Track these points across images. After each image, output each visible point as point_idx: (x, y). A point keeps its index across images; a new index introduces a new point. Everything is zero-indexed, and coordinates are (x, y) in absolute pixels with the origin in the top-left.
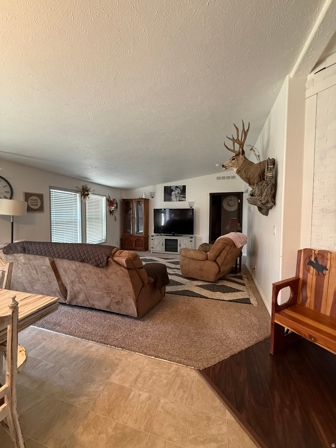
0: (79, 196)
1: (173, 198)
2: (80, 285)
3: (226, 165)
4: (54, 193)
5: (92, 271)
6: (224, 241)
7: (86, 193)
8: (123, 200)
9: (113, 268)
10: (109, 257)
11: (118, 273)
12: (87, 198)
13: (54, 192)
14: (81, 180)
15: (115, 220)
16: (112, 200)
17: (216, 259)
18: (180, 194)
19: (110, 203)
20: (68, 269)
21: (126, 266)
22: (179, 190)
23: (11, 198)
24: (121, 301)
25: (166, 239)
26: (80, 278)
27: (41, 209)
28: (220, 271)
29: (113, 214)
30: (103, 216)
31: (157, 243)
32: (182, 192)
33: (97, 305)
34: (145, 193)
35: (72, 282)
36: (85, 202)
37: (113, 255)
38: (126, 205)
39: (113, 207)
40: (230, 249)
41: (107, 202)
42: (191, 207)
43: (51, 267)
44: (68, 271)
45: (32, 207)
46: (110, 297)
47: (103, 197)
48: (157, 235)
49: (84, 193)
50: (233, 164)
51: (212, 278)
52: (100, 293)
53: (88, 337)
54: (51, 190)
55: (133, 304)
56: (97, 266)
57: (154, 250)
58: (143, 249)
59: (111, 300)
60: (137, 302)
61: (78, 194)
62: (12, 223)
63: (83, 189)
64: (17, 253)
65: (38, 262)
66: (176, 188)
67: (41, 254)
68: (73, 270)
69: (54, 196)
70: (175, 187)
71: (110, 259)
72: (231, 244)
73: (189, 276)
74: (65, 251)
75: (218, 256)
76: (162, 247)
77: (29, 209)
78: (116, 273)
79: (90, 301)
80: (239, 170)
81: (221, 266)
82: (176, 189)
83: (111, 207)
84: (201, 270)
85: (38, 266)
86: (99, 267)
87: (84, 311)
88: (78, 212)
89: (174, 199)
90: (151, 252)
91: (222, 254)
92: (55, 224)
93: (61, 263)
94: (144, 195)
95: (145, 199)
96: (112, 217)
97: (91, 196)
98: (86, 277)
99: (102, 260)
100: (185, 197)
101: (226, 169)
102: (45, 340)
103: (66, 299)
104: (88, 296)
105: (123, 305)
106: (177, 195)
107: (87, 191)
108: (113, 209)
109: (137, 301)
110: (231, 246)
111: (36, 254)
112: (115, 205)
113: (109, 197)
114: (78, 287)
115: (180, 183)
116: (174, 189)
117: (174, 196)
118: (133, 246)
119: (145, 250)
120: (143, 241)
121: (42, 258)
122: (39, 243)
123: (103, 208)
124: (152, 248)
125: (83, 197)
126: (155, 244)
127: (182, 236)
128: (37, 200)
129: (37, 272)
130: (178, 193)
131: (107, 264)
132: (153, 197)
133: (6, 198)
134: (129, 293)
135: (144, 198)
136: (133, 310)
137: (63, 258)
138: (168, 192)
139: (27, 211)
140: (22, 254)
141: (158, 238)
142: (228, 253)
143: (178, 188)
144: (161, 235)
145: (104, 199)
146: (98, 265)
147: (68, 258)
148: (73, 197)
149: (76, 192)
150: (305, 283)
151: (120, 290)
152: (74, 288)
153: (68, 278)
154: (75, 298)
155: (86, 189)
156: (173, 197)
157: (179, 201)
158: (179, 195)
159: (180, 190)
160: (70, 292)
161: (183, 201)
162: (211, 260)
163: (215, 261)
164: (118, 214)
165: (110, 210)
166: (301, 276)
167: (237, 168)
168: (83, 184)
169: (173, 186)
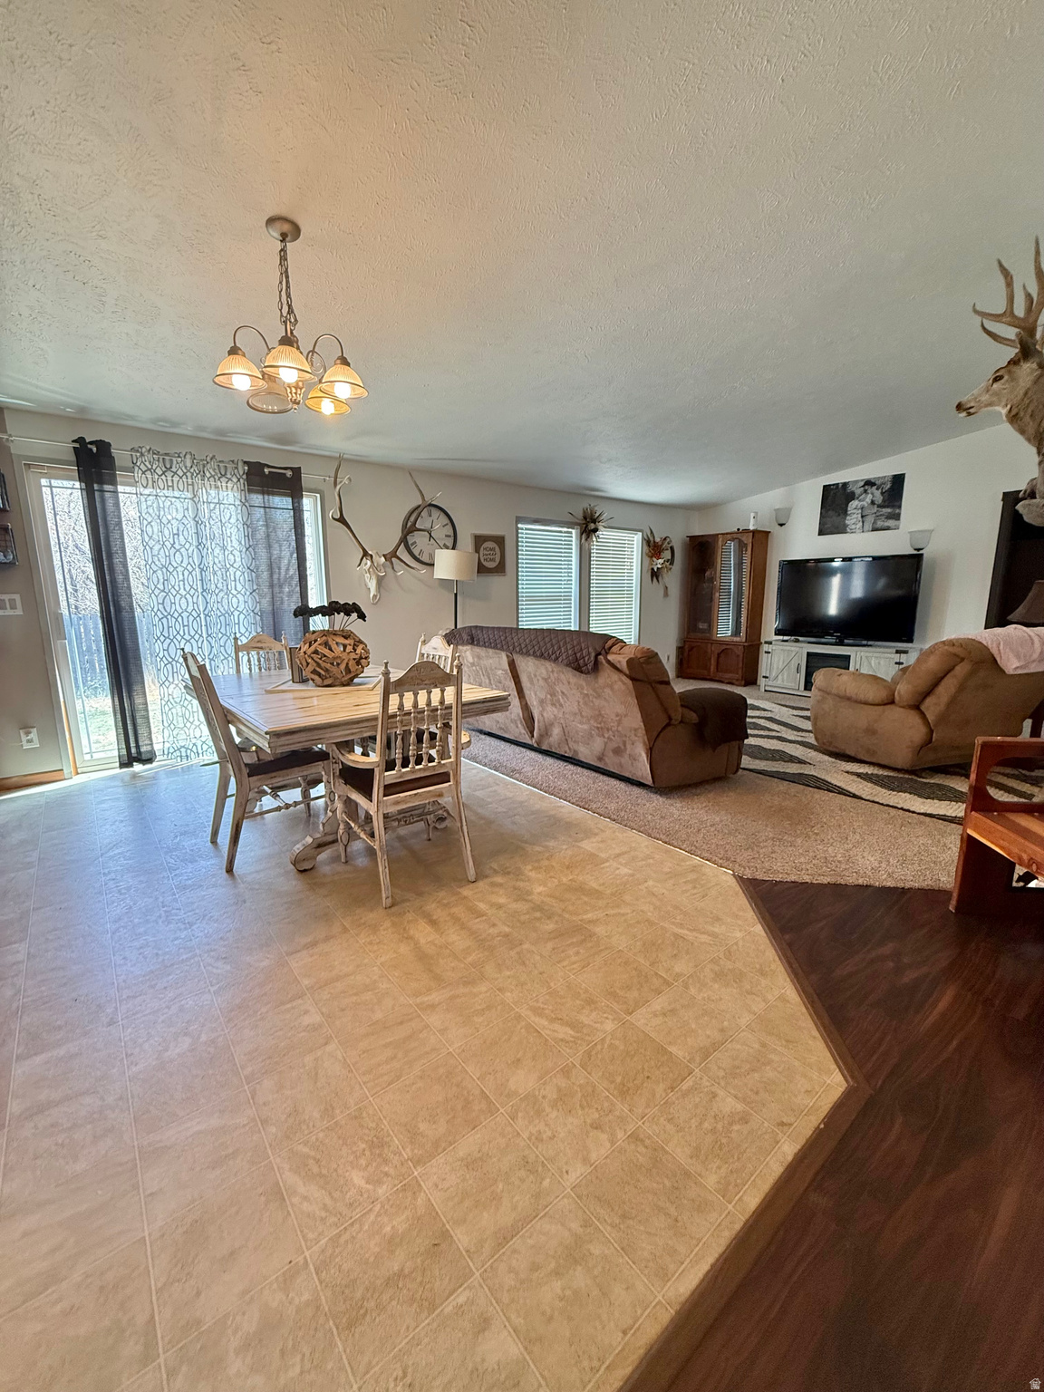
0: (576, 535)
1: (853, 521)
2: (554, 709)
3: (970, 401)
4: (524, 532)
5: (571, 680)
6: (951, 649)
7: (592, 526)
8: (692, 538)
9: (607, 676)
10: (600, 654)
11: (616, 687)
12: (594, 539)
13: (526, 529)
14: (580, 494)
15: (666, 594)
16: (658, 540)
17: (921, 701)
18: (879, 506)
19: (654, 548)
20: (535, 676)
21: (628, 672)
22: (878, 493)
23: (453, 548)
24: (623, 747)
25: (809, 654)
26: (553, 694)
27: (500, 569)
28: (931, 742)
29: (660, 579)
30: (634, 585)
31: (781, 663)
32: (886, 498)
33: (585, 754)
34: (756, 513)
35: (542, 702)
36: (590, 550)
37: (607, 652)
38: (701, 552)
39: (661, 561)
40: (971, 674)
41: (646, 548)
42: (918, 550)
43: (509, 671)
44: (535, 681)
45: (485, 563)
46: (604, 737)
47: (636, 534)
48: (784, 641)
49: (588, 526)
50: (996, 394)
51: (903, 757)
52: (585, 727)
53: (560, 795)
54: (519, 526)
55: (644, 756)
56: (579, 669)
57: (770, 683)
58: (737, 680)
59: (606, 744)
60: (650, 751)
61: (573, 531)
62: (456, 595)
63: (585, 518)
64: (463, 644)
65: (491, 661)
66: (866, 487)
67: (495, 647)
68: (543, 678)
69: (526, 538)
70: (862, 483)
71: (601, 657)
72: (978, 659)
73: (836, 747)
74: (531, 641)
75: (929, 693)
76: (796, 678)
77: (482, 569)
78: (611, 687)
79: (571, 744)
80: (1014, 412)
81: (935, 726)
82: (865, 491)
83: (654, 559)
84: (871, 731)
85: (491, 669)
86: (582, 672)
87: (561, 764)
88: (573, 575)
89: (853, 527)
90: (759, 689)
91: (941, 689)
92: (526, 601)
93: (523, 664)
94: (752, 520)
95: (754, 532)
96: (657, 588)
97: (604, 533)
98: (563, 693)
99: (586, 659)
100: (899, 515)
101: (969, 414)
102: (498, 784)
103: (533, 736)
104: (566, 733)
105: (626, 757)
106: (867, 512)
107: (594, 521)
108: (660, 566)
109: (651, 749)
110: (978, 665)
111: (488, 647)
112: (667, 555)
113: (652, 532)
114: (550, 712)
115: (881, 469)
116: (858, 491)
117: (855, 516)
118: (712, 670)
119: (743, 682)
120: (738, 656)
121: (496, 653)
122: (493, 628)
123: (634, 564)
124: (764, 677)
125: (584, 536)
126: (775, 666)
127: (871, 646)
128: (493, 549)
129: (490, 680)
130: (873, 502)
131: (596, 667)
132: (781, 525)
133: (447, 548)
134: (636, 730)
135: (751, 528)
136: (643, 770)
137: (527, 654)
138: (835, 502)
139: (478, 572)
140: (469, 647)
141: (785, 648)
143: (873, 484)
144: (797, 641)
145: (637, 539)
146: (580, 667)
147: (534, 655)
148: (563, 539)
149: (571, 525)
151: (619, 722)
152: (545, 714)
153: (536, 695)
154: (547, 734)
155: (592, 515)
156: (853, 519)
157: (874, 530)
158: (876, 509)
159: (882, 493)
160: (539, 722)
161: (888, 528)
162: (901, 704)
163: (916, 707)
164: (674, 579)
165: (653, 569)
167: (1009, 407)
168: (586, 505)
169: (857, 482)
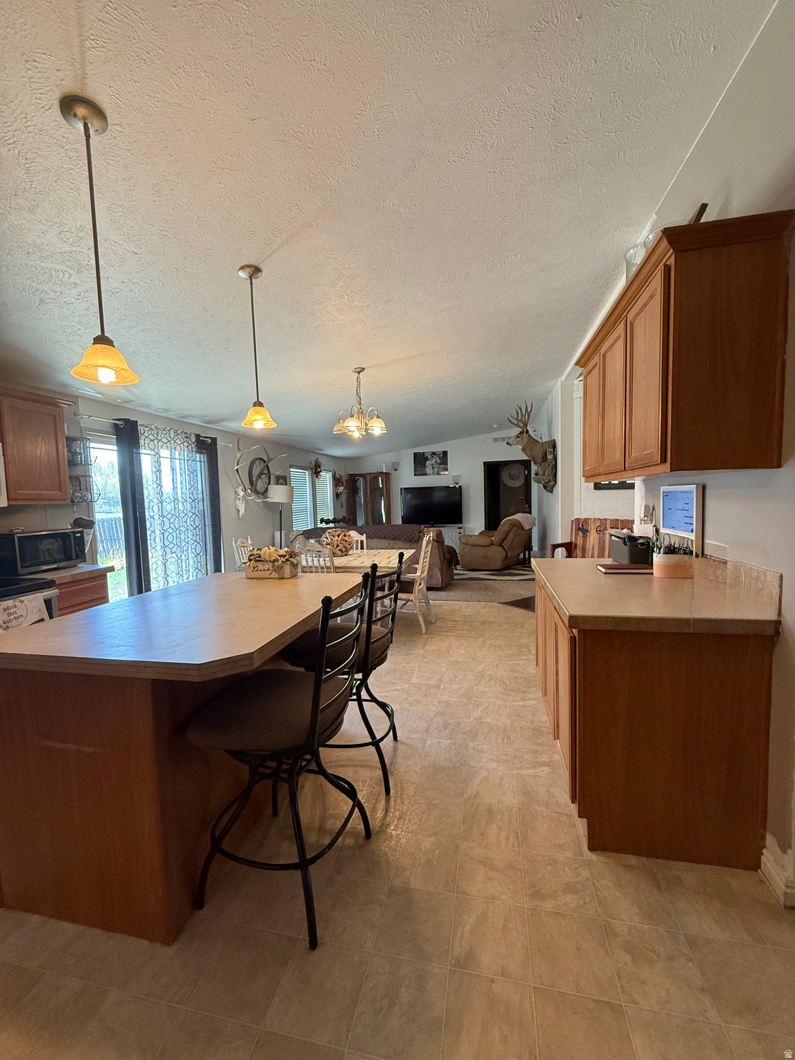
0: (312, 476)
3: (510, 442)
4: (292, 473)
7: (318, 470)
8: (351, 475)
12: (318, 478)
15: (342, 506)
17: (503, 542)
18: (439, 464)
19: (337, 481)
22: (438, 458)
28: (507, 557)
29: (339, 497)
30: (329, 501)
32: (441, 460)
34: (386, 464)
36: (316, 484)
39: (342, 488)
40: (517, 530)
41: (334, 481)
42: (457, 484)
47: (330, 474)
49: (316, 470)
50: (518, 441)
51: (499, 565)
54: (291, 470)
61: (306, 472)
66: (433, 455)
70: (431, 453)
72: (518, 525)
73: (471, 567)
75: (505, 539)
80: (524, 448)
81: (508, 551)
82: (432, 457)
83: (337, 487)
84: (486, 557)
89: (429, 473)
91: (508, 537)
94: (381, 468)
95: (386, 473)
96: (338, 503)
97: (322, 474)
100: (447, 468)
106: (434, 466)
107: (319, 467)
108: (341, 491)
110: (518, 527)
112: (341, 484)
113: (335, 472)
115: (439, 448)
116: (429, 457)
117: (429, 468)
123: (329, 490)
130: (436, 462)
132: (396, 470)
135: (384, 471)
138: (420, 461)
142: (515, 535)
143: (435, 454)
145: (331, 476)
148: (306, 478)
149: (310, 469)
150: (576, 545)
155: (318, 464)
156: (428, 470)
157: (438, 474)
158: (437, 465)
161: (443, 474)
162: (496, 545)
163: (501, 545)
164: (344, 497)
165: (336, 493)
166: (573, 541)
167: (522, 446)
168: (317, 458)
169: (428, 452)
